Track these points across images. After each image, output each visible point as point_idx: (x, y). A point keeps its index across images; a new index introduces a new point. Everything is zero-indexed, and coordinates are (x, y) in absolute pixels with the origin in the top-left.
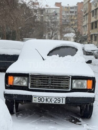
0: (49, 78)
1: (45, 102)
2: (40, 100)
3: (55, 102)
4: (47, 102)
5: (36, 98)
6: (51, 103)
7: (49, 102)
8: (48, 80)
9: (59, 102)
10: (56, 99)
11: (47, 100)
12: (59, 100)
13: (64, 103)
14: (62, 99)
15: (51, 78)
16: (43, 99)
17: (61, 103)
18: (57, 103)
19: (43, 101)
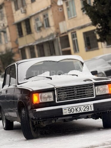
0: (74, 88)
1: (75, 112)
2: (70, 111)
3: (84, 111)
4: (77, 112)
5: (66, 109)
6: (80, 112)
7: (79, 111)
8: (73, 90)
9: (88, 109)
10: (85, 107)
11: (76, 110)
12: (88, 107)
13: (93, 110)
14: (91, 106)
15: (76, 88)
16: (72, 109)
17: (90, 110)
18: (87, 111)
19: (73, 111)
